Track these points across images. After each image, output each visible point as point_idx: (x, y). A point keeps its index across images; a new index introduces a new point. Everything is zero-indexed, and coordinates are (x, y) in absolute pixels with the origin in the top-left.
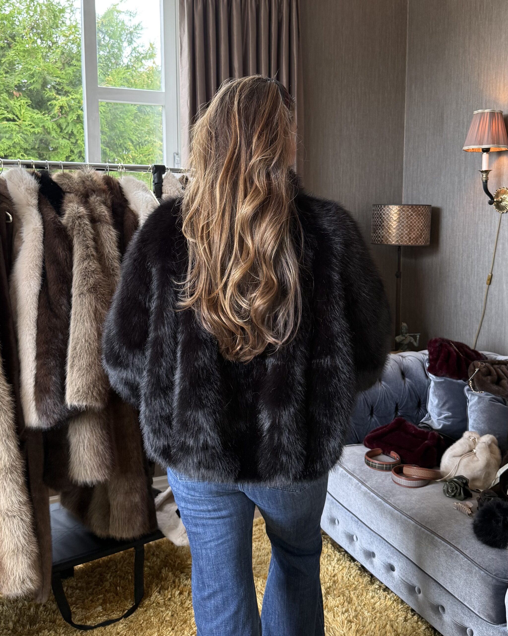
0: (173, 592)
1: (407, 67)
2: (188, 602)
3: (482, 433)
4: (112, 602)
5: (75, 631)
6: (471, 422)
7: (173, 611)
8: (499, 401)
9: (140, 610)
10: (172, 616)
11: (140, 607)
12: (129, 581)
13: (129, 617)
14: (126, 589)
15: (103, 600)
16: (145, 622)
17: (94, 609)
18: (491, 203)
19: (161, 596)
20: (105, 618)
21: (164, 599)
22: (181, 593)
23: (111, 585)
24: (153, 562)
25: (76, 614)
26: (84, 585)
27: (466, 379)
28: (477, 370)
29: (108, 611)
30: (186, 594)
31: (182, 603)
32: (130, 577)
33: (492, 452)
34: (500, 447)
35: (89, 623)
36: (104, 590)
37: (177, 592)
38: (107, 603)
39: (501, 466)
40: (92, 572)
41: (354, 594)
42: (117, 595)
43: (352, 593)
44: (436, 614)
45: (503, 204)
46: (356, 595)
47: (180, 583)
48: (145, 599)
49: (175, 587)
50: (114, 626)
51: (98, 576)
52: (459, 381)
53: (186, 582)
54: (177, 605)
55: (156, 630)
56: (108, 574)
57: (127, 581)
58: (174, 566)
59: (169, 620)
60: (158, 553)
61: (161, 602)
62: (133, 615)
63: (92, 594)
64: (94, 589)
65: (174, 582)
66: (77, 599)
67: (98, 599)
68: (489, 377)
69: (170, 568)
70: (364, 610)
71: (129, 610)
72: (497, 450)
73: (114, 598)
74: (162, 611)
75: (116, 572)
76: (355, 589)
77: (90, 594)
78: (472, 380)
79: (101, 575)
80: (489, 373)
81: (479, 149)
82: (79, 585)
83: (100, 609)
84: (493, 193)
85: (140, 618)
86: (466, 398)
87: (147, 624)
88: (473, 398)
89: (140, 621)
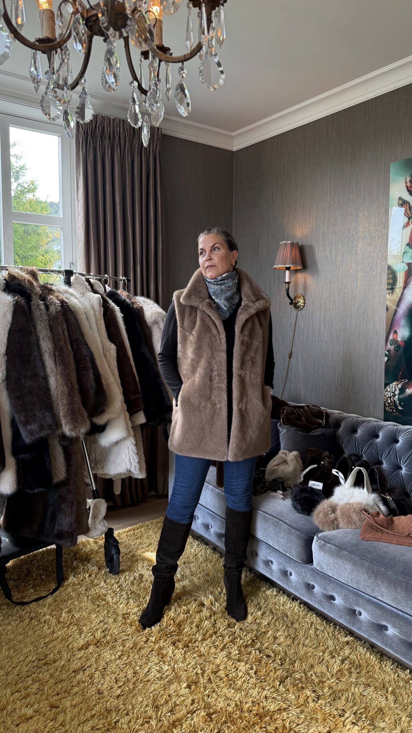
0: (84, 575)
1: (234, 210)
2: (96, 581)
3: (290, 451)
4: (39, 586)
5: (15, 606)
6: (282, 445)
7: (86, 587)
8: (300, 431)
9: (62, 589)
10: (86, 590)
11: (61, 587)
12: (50, 572)
13: (54, 594)
14: (48, 577)
15: (33, 585)
16: (67, 596)
17: (27, 591)
18: (291, 304)
19: (76, 579)
20: (36, 597)
21: (78, 580)
22: (90, 576)
23: (37, 575)
24: (66, 558)
25: (14, 596)
26: (16, 577)
27: (278, 419)
28: (285, 412)
29: (38, 591)
30: (94, 576)
31: (92, 582)
32: (50, 569)
33: (297, 462)
34: (302, 459)
35: (25, 600)
36: (32, 579)
37: (87, 575)
38: (36, 587)
39: (303, 471)
40: (20, 568)
41: (210, 565)
42: (42, 581)
43: (209, 564)
44: (267, 567)
45: (299, 304)
46: (212, 565)
47: (88, 569)
48: (64, 582)
49: (85, 572)
50: (44, 600)
51: (26, 571)
52: (274, 420)
53: (93, 568)
54: (88, 583)
55: (75, 600)
56: (33, 568)
57: (48, 571)
58: (82, 559)
59: (83, 593)
60: (68, 552)
61: (76, 582)
62: (57, 592)
63: (23, 582)
64: (24, 579)
65: (84, 569)
66: (12, 587)
67: (29, 585)
68: (293, 416)
69: (80, 561)
70: (219, 574)
71: (53, 590)
72: (300, 461)
73: (41, 583)
74: (78, 588)
75: (39, 567)
76: (211, 561)
77: (22, 582)
78: (283, 419)
79: (27, 570)
80: (293, 413)
81: (283, 267)
82: (12, 577)
83: (32, 591)
84: (292, 297)
85: (62, 594)
86: (278, 430)
87: (68, 597)
88: (283, 430)
89: (63, 596)
